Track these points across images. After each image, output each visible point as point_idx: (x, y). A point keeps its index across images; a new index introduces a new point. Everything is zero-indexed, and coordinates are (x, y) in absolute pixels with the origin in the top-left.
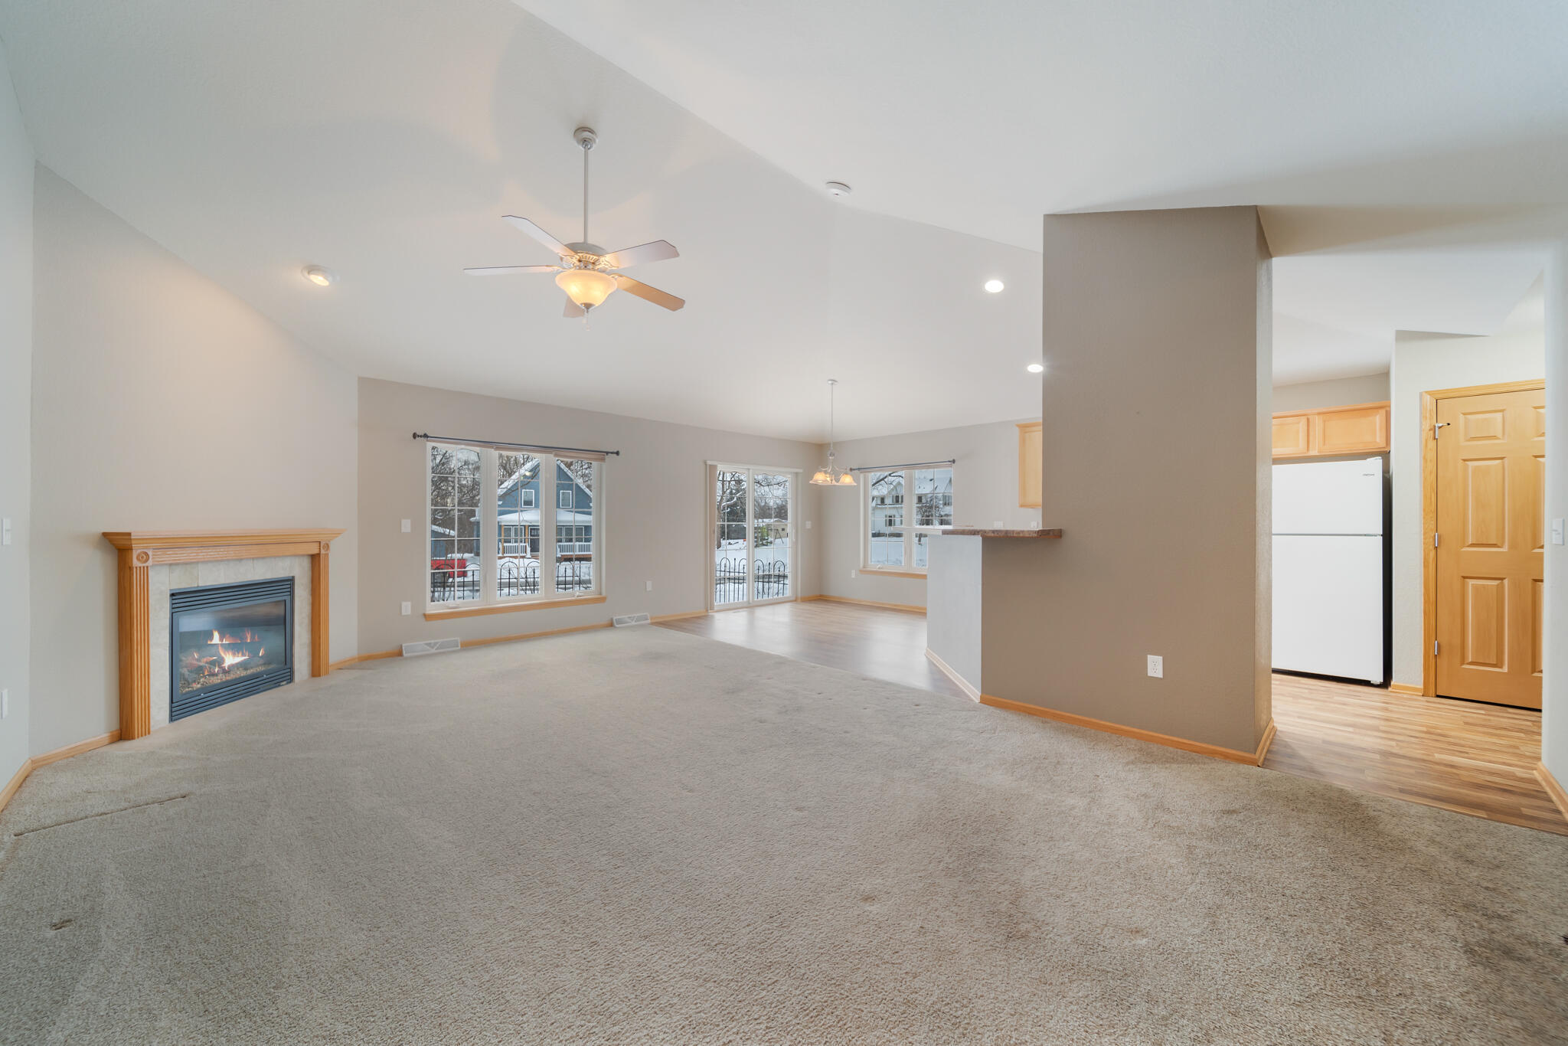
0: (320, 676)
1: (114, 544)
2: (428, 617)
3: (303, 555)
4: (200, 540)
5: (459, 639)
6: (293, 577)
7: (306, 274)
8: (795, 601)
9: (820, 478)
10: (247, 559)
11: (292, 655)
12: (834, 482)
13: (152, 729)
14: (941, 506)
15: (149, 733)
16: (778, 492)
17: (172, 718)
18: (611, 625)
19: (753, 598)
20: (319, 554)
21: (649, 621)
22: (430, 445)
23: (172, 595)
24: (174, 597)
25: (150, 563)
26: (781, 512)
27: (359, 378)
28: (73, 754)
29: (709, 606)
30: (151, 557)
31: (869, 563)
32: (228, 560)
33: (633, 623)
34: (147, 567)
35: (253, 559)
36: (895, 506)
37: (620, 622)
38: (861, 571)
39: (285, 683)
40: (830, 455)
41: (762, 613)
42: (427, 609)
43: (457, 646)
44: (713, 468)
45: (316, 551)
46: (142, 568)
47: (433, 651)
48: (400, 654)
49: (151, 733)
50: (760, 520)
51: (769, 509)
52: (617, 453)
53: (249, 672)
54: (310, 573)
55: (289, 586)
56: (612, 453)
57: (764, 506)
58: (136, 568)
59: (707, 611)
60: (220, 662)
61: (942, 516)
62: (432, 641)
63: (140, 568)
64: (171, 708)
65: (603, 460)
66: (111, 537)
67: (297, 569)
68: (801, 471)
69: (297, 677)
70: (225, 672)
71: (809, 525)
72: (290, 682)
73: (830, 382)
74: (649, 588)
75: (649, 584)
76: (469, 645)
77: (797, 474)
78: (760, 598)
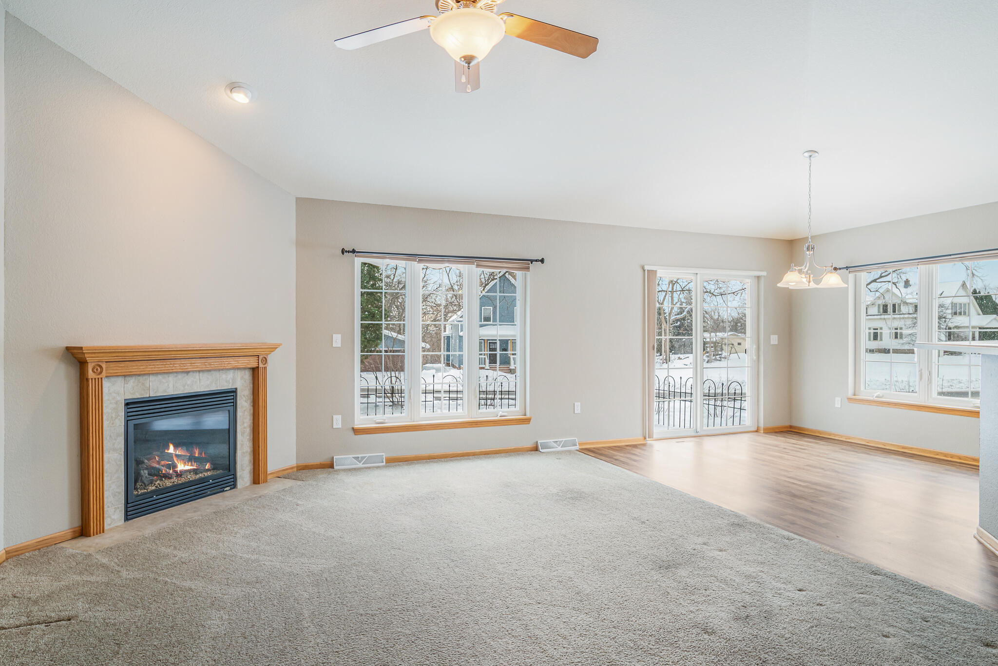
0: (259, 484)
1: (75, 358)
2: (356, 431)
3: (245, 369)
4: (147, 354)
5: (384, 455)
6: (236, 389)
7: (229, 92)
8: (757, 431)
9: (793, 280)
10: (193, 371)
11: (235, 463)
12: (813, 285)
13: (106, 527)
14: (949, 316)
15: (103, 532)
16: (734, 302)
17: (127, 518)
18: (536, 449)
19: (702, 425)
20: (258, 367)
21: (578, 447)
22: (358, 261)
23: (127, 404)
24: (128, 407)
25: (104, 374)
26: (738, 326)
27: (297, 199)
28: (39, 547)
29: (647, 434)
30: (104, 369)
31: (862, 388)
32: (176, 372)
33: (560, 449)
34: (102, 378)
35: (199, 371)
36: (883, 317)
37: (545, 446)
38: (849, 399)
39: (228, 488)
40: (808, 249)
41: (711, 445)
42: (356, 422)
43: (383, 462)
44: (652, 273)
45: (255, 365)
46: (97, 380)
47: (360, 465)
48: (331, 466)
49: (105, 532)
50: (713, 334)
51: (723, 322)
52: (542, 261)
53: (198, 477)
54: (252, 386)
55: (232, 397)
56: (536, 261)
57: (718, 319)
58: (92, 379)
59: (645, 438)
60: (175, 466)
61: (950, 328)
62: (360, 456)
63: (95, 379)
64: (126, 508)
65: (528, 268)
66: (73, 351)
67: (240, 382)
68: (764, 273)
69: (240, 484)
70: (179, 475)
71: (774, 340)
72: (234, 488)
73: (807, 155)
74: (578, 410)
75: (578, 405)
76: (393, 462)
77: (758, 277)
78: (711, 427)
